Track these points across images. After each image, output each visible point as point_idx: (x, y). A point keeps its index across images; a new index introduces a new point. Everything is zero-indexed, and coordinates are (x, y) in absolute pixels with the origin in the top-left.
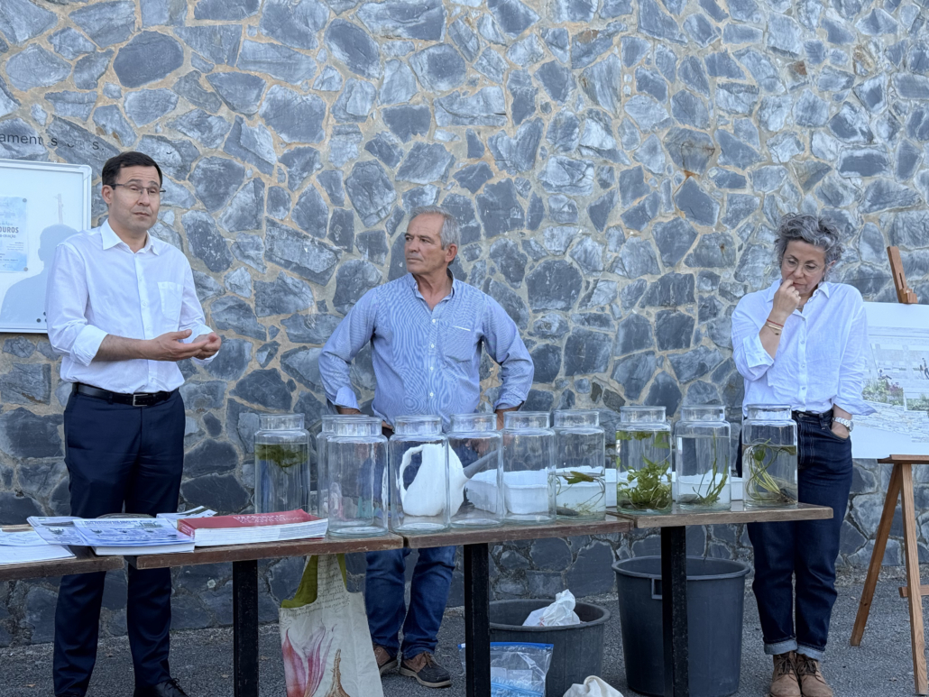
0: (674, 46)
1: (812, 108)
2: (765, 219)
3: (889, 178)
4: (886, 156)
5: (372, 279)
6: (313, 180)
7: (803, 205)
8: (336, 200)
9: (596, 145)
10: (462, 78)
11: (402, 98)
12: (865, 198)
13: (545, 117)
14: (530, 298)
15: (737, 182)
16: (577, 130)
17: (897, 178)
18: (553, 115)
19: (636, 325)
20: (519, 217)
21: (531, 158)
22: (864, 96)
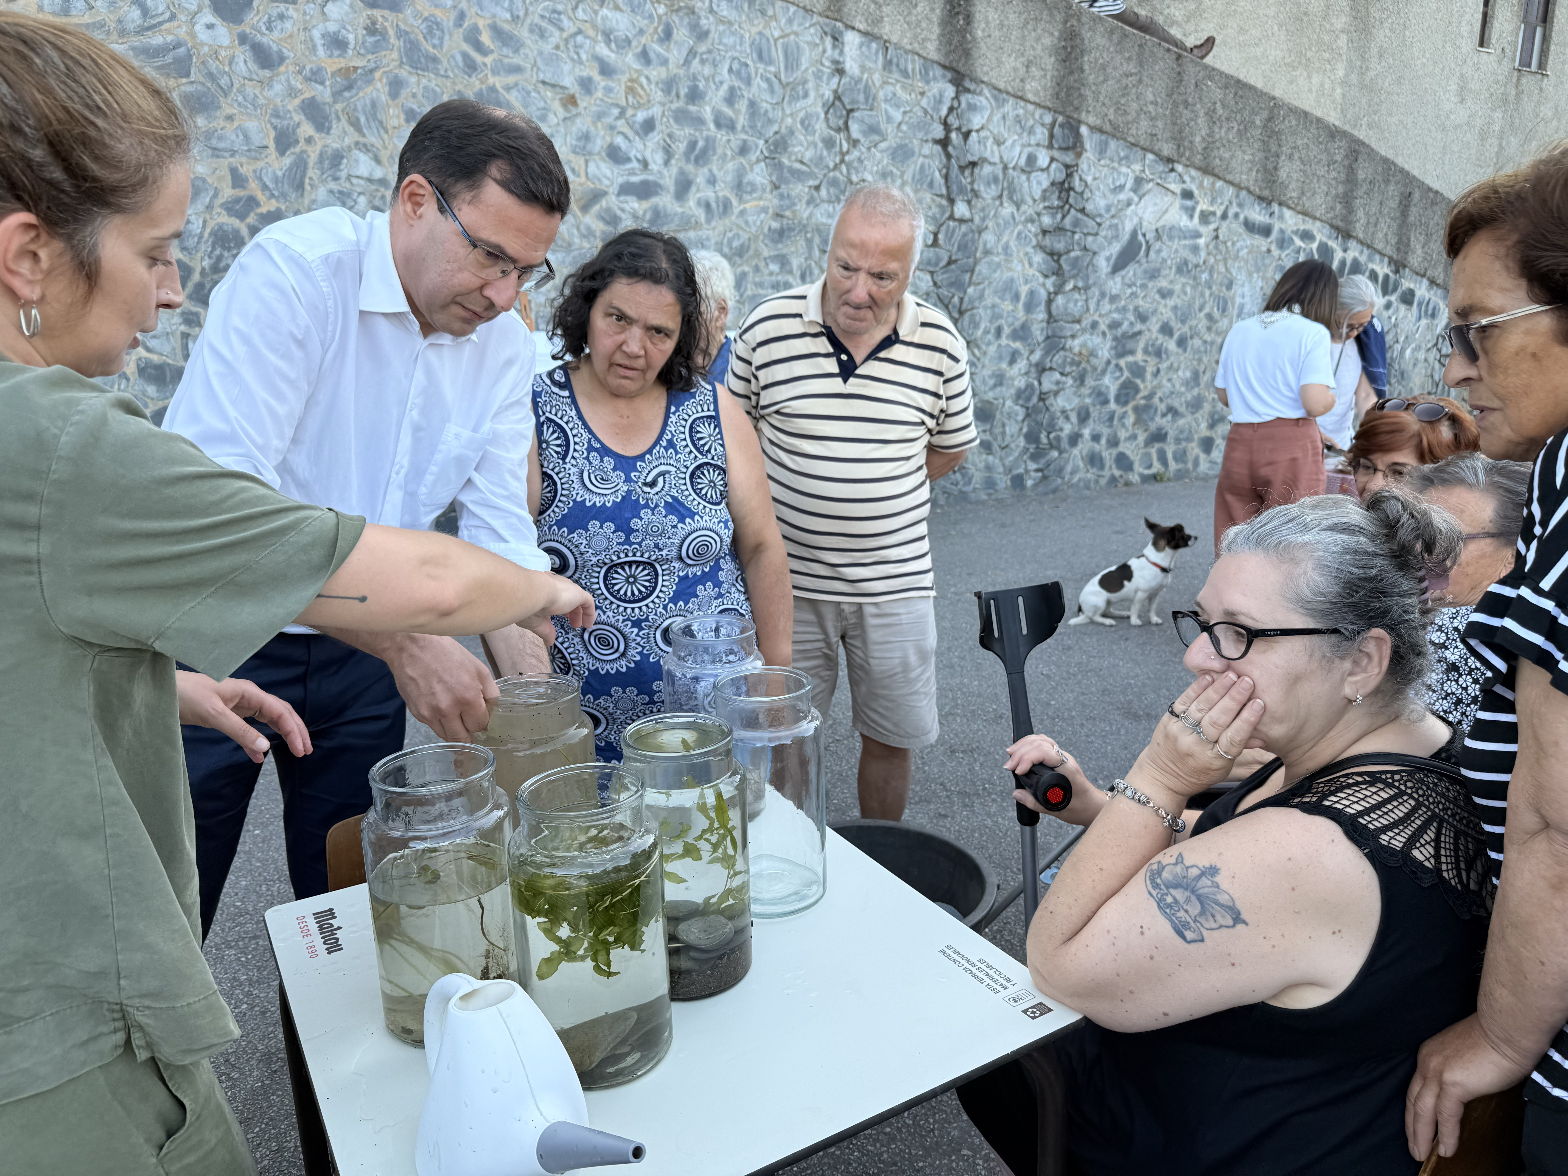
0: (440, 81)
1: (586, 137)
3: (665, 201)
4: (662, 182)
7: (582, 228)
9: (366, 174)
10: (218, 113)
13: (309, 149)
16: (345, 161)
17: (674, 202)
18: (318, 147)
21: (300, 187)
22: (637, 126)
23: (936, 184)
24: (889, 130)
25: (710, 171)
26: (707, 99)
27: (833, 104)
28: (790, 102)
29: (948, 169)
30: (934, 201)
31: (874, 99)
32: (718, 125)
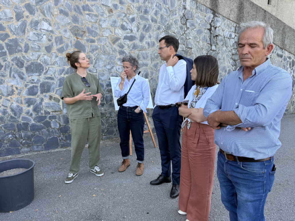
0: (71, 1)
1: (115, 22)
2: (102, 52)
3: (137, 42)
4: (136, 36)
7: (113, 48)
9: (46, 29)
12: (130, 47)
13: (27, 20)
14: (26, 72)
15: (93, 41)
16: (39, 24)
17: (139, 42)
18: (30, 19)
19: (63, 80)
20: (21, 49)
21: (24, 32)
22: (130, 20)
23: (208, 41)
24: (197, 25)
25: (150, 34)
26: (149, 13)
27: (183, 17)
28: (172, 16)
29: (211, 36)
30: (207, 45)
31: (193, 17)
32: (152, 21)
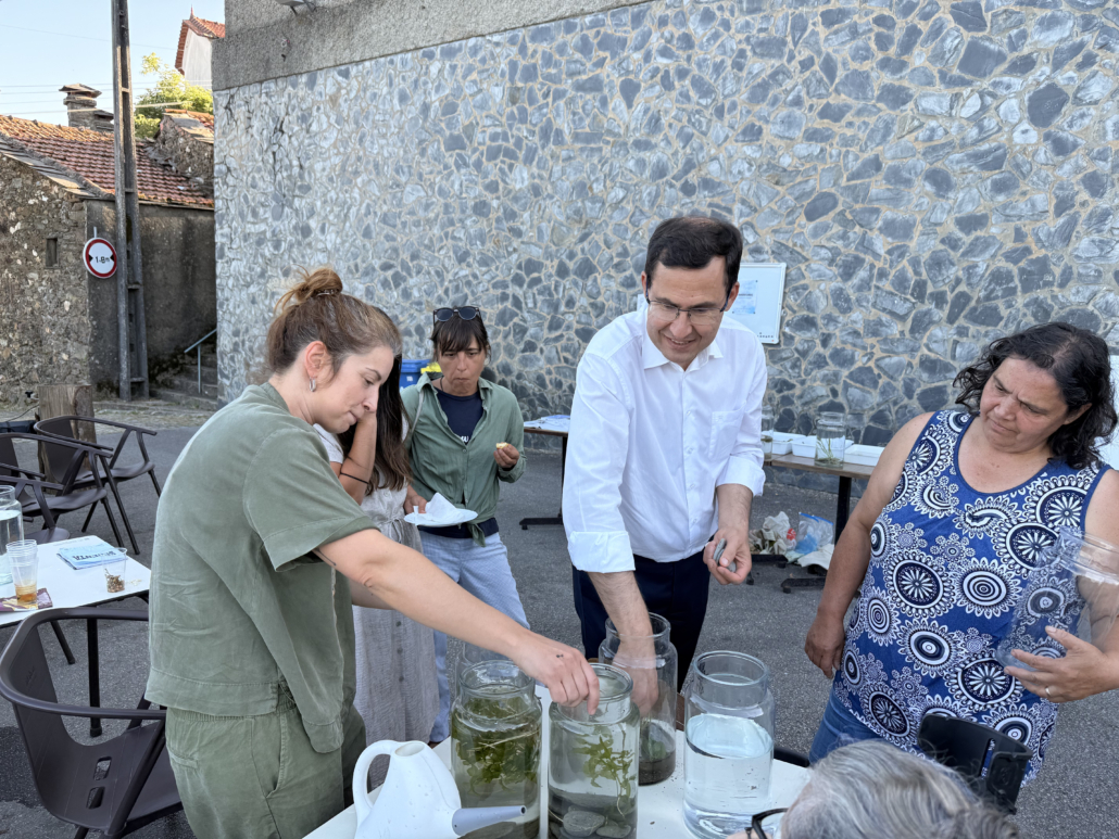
5: (936, 318)
6: (905, 262)
8: (917, 273)
10: (1016, 191)
11: (969, 209)
13: (1082, 210)
